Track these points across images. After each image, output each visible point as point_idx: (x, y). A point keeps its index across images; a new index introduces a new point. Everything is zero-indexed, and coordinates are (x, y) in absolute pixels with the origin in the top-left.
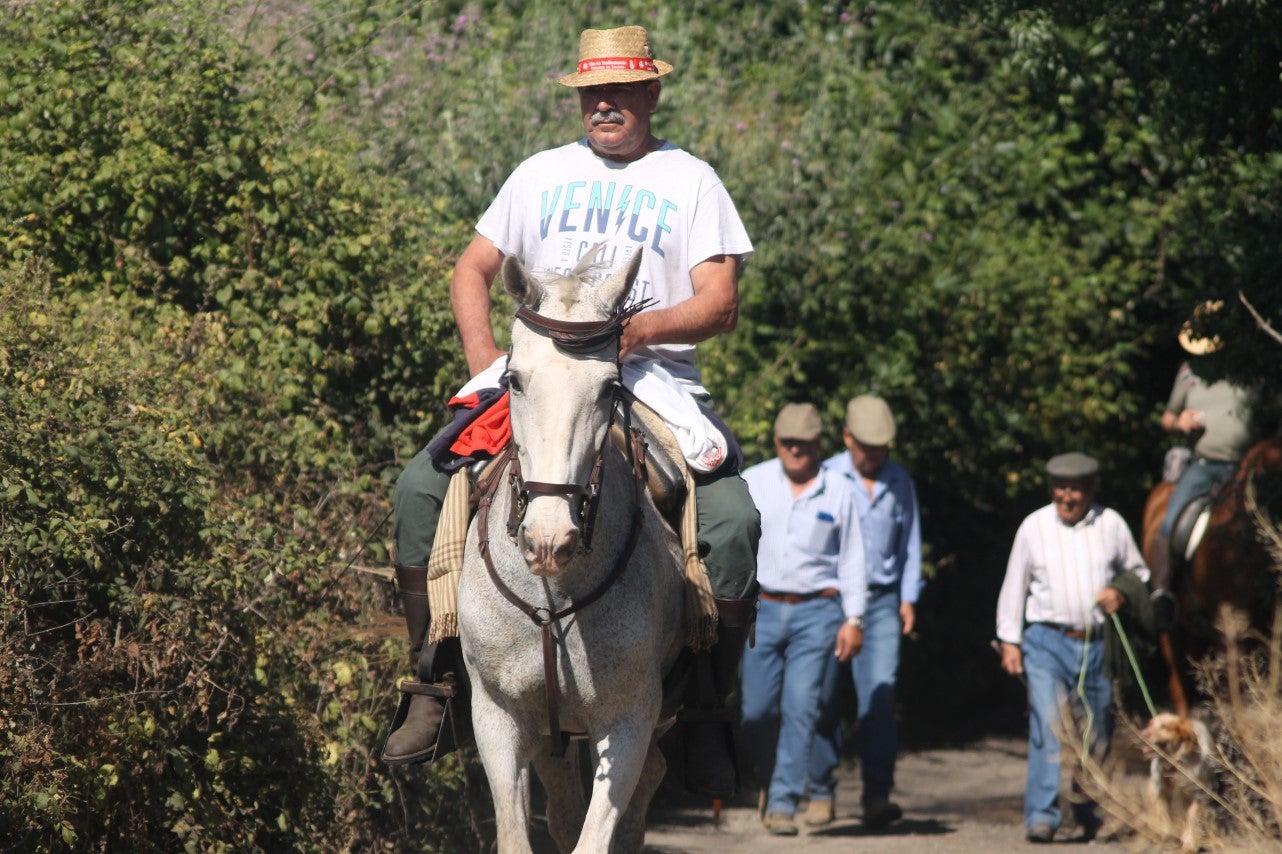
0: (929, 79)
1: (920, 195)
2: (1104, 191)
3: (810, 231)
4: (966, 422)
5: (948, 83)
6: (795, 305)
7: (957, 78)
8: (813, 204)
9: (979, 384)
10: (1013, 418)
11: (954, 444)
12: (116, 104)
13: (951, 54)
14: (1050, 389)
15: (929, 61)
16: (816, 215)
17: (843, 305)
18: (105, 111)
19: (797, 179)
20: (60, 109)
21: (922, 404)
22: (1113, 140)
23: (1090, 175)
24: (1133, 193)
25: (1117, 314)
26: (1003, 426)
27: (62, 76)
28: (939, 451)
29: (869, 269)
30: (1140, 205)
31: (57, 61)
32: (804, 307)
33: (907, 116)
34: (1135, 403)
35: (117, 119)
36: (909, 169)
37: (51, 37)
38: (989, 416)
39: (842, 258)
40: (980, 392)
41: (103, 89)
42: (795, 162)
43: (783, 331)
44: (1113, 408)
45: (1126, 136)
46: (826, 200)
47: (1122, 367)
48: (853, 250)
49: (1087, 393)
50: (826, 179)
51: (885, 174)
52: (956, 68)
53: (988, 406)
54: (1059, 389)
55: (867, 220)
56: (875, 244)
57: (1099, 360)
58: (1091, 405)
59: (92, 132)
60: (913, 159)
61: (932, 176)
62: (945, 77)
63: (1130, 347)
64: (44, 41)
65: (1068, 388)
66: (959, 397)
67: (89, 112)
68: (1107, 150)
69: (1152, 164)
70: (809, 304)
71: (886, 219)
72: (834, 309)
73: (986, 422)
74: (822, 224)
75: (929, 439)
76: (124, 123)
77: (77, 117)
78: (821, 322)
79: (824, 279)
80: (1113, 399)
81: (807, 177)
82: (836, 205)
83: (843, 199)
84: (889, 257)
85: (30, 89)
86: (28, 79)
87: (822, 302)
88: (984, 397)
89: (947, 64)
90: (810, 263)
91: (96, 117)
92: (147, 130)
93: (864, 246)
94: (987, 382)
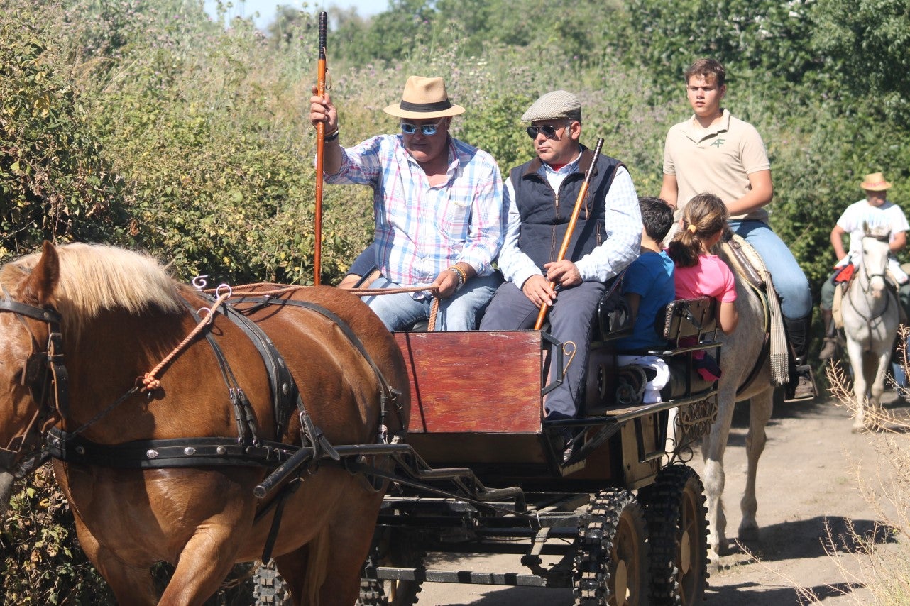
0: (864, 121)
1: (860, 168)
3: (814, 184)
5: (872, 122)
6: (810, 214)
7: (876, 120)
8: (816, 173)
12: (515, 142)
13: (873, 111)
15: (864, 114)
16: (817, 177)
17: (829, 213)
18: (510, 145)
19: (809, 162)
20: (493, 145)
27: (494, 131)
29: (839, 198)
31: (491, 125)
32: (813, 214)
33: (855, 137)
35: (515, 147)
36: (855, 157)
37: (490, 116)
39: (829, 194)
41: (511, 136)
42: (808, 156)
43: (805, 224)
46: (821, 171)
48: (833, 191)
50: (821, 162)
51: (846, 159)
52: (875, 116)
55: (839, 179)
56: (842, 188)
59: (506, 153)
60: (856, 153)
61: (864, 160)
62: (870, 120)
64: (487, 118)
67: (504, 145)
70: (815, 213)
71: (846, 178)
72: (826, 215)
74: (819, 181)
76: (518, 149)
77: (499, 148)
78: (821, 221)
79: (822, 203)
81: (813, 162)
82: (825, 172)
83: (828, 170)
84: (846, 193)
85: (482, 137)
86: (480, 133)
87: (821, 212)
89: (871, 115)
90: (815, 197)
91: (506, 147)
92: (528, 151)
93: (837, 189)
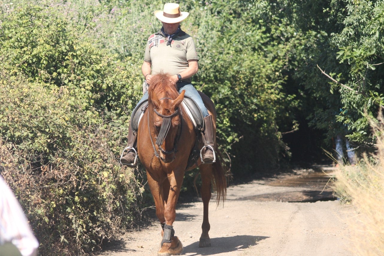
0: (227, 18)
1: (228, 47)
2: (272, 43)
3: (203, 57)
4: (243, 102)
5: (232, 19)
6: (200, 76)
7: (234, 17)
8: (203, 50)
9: (246, 93)
10: (255, 101)
11: (241, 108)
12: (36, 35)
13: (232, 12)
14: (263, 93)
15: (227, 13)
16: (203, 53)
17: (212, 75)
18: (34, 37)
19: (198, 44)
20: (22, 37)
21: (233, 98)
22: (273, 30)
23: (268, 39)
24: (279, 43)
25: (277, 73)
26: (252, 103)
27: (22, 29)
28: (237, 110)
29: (217, 66)
30: (281, 46)
31: (20, 25)
32: (202, 76)
33: (222, 28)
34: (284, 95)
35: (36, 38)
36: (225, 40)
37: (18, 19)
38: (249, 100)
39: (210, 63)
40: (246, 95)
41: (32, 31)
42: (197, 40)
43: (197, 83)
44: (278, 97)
45: (276, 29)
46: (206, 49)
47: (280, 87)
48: (213, 61)
49: (272, 93)
50: (205, 44)
51: (219, 42)
52: (233, 15)
53: (249, 98)
54: (265, 93)
55: (216, 54)
56: (218, 59)
57: (274, 85)
58: (273, 97)
59: (31, 42)
60: (226, 38)
61: (231, 42)
62: (231, 17)
63: (281, 81)
64: (16, 20)
65: (267, 93)
66: (241, 96)
67: (29, 37)
68: (272, 33)
69: (283, 35)
70: (203, 75)
71: (221, 53)
72: (209, 76)
73: (248, 102)
74: (205, 55)
75: (235, 107)
76: (38, 39)
77: (27, 39)
78: (206, 80)
79: (206, 69)
80: (278, 94)
81: (201, 44)
82: (208, 50)
83: (210, 48)
84: (222, 62)
85: (14, 32)
86: (13, 30)
87: (206, 75)
88: (247, 96)
89: (231, 14)
90: (203, 65)
91: (31, 38)
92: (44, 41)
93: (216, 60)
94: (248, 93)
